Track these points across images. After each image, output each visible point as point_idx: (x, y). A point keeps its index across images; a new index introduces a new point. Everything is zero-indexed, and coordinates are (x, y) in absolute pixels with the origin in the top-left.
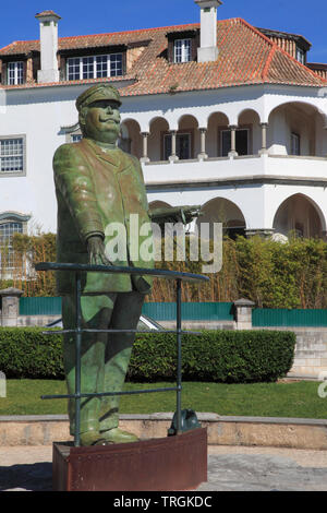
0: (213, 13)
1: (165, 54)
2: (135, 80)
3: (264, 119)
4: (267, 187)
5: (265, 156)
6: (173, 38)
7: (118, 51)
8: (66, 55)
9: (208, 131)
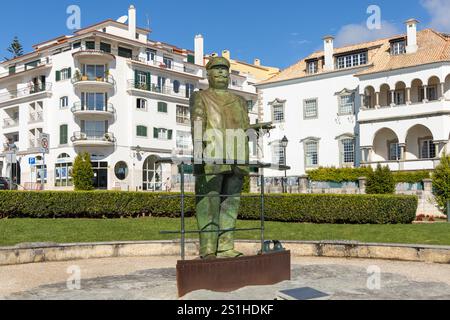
0: (414, 27)
1: (389, 51)
2: (372, 65)
3: (442, 80)
4: (444, 116)
5: (443, 101)
6: (393, 42)
7: (364, 51)
8: (337, 56)
9: (412, 89)
